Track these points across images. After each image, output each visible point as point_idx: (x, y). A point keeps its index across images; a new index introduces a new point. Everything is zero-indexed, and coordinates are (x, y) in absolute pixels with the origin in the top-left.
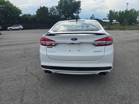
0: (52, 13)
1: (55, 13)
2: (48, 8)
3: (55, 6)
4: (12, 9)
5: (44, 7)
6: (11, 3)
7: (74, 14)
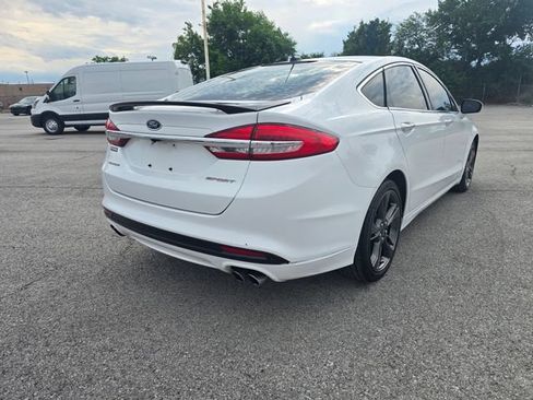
0: (406, 42)
1: (420, 41)
2: (390, 25)
3: (423, 11)
4: (269, 41)
5: (375, 24)
6: (270, 19)
7: (509, 41)
